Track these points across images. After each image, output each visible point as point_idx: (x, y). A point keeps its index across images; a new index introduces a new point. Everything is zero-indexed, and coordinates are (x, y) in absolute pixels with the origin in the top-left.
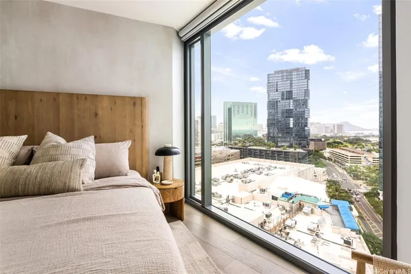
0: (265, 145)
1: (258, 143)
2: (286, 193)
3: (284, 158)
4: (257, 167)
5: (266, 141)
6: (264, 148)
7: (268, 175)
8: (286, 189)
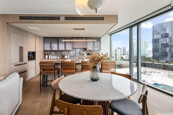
0: (151, 61)
1: (147, 60)
2: (156, 83)
3: (154, 67)
4: (144, 71)
5: (152, 59)
6: (151, 63)
7: (149, 75)
8: (156, 81)
